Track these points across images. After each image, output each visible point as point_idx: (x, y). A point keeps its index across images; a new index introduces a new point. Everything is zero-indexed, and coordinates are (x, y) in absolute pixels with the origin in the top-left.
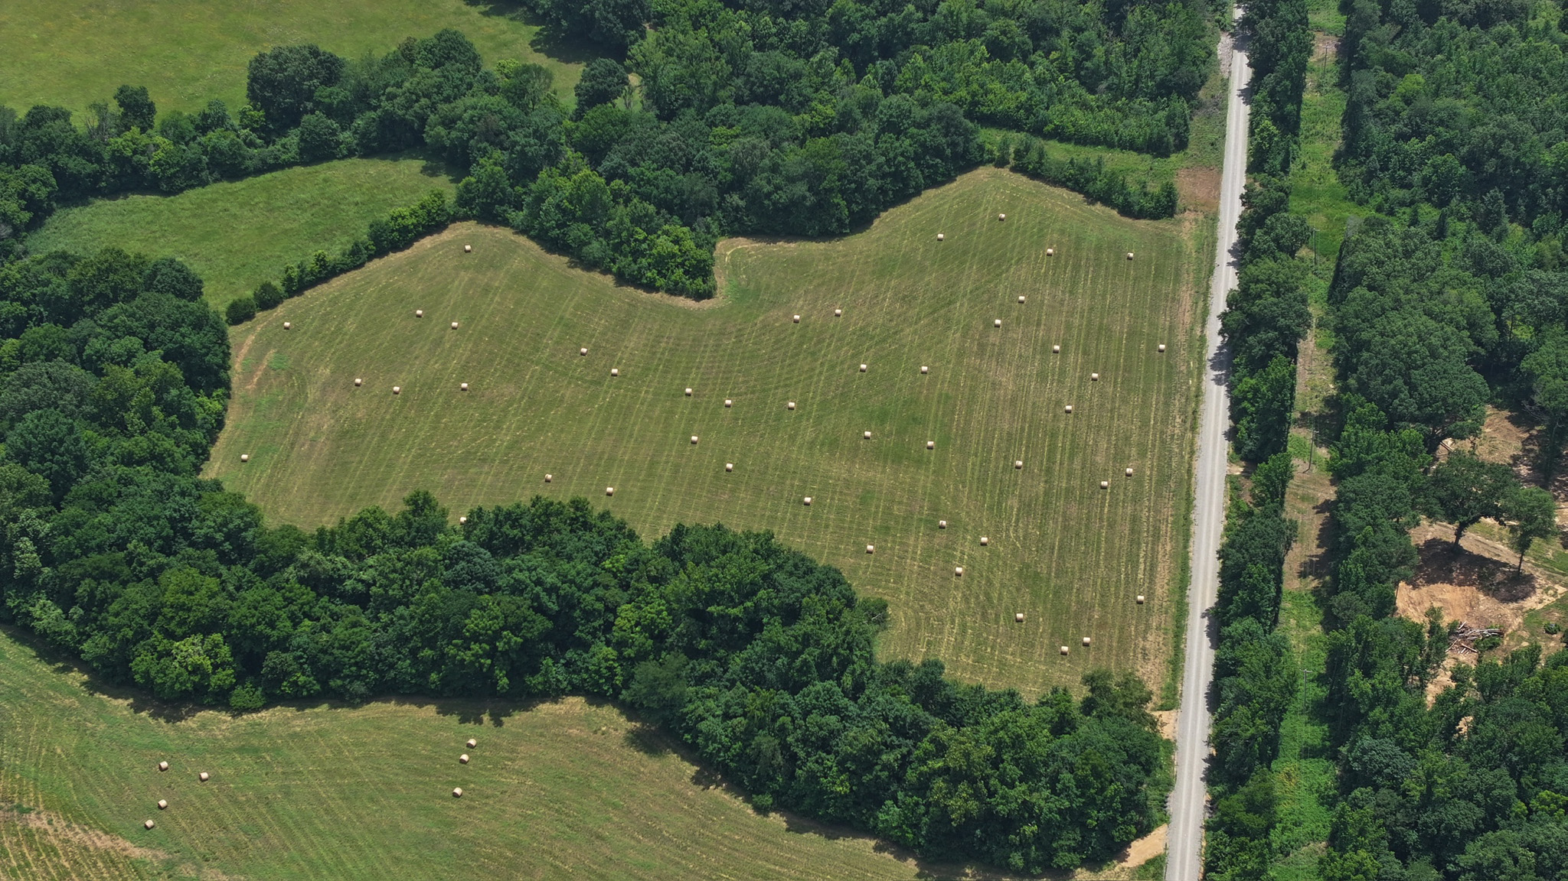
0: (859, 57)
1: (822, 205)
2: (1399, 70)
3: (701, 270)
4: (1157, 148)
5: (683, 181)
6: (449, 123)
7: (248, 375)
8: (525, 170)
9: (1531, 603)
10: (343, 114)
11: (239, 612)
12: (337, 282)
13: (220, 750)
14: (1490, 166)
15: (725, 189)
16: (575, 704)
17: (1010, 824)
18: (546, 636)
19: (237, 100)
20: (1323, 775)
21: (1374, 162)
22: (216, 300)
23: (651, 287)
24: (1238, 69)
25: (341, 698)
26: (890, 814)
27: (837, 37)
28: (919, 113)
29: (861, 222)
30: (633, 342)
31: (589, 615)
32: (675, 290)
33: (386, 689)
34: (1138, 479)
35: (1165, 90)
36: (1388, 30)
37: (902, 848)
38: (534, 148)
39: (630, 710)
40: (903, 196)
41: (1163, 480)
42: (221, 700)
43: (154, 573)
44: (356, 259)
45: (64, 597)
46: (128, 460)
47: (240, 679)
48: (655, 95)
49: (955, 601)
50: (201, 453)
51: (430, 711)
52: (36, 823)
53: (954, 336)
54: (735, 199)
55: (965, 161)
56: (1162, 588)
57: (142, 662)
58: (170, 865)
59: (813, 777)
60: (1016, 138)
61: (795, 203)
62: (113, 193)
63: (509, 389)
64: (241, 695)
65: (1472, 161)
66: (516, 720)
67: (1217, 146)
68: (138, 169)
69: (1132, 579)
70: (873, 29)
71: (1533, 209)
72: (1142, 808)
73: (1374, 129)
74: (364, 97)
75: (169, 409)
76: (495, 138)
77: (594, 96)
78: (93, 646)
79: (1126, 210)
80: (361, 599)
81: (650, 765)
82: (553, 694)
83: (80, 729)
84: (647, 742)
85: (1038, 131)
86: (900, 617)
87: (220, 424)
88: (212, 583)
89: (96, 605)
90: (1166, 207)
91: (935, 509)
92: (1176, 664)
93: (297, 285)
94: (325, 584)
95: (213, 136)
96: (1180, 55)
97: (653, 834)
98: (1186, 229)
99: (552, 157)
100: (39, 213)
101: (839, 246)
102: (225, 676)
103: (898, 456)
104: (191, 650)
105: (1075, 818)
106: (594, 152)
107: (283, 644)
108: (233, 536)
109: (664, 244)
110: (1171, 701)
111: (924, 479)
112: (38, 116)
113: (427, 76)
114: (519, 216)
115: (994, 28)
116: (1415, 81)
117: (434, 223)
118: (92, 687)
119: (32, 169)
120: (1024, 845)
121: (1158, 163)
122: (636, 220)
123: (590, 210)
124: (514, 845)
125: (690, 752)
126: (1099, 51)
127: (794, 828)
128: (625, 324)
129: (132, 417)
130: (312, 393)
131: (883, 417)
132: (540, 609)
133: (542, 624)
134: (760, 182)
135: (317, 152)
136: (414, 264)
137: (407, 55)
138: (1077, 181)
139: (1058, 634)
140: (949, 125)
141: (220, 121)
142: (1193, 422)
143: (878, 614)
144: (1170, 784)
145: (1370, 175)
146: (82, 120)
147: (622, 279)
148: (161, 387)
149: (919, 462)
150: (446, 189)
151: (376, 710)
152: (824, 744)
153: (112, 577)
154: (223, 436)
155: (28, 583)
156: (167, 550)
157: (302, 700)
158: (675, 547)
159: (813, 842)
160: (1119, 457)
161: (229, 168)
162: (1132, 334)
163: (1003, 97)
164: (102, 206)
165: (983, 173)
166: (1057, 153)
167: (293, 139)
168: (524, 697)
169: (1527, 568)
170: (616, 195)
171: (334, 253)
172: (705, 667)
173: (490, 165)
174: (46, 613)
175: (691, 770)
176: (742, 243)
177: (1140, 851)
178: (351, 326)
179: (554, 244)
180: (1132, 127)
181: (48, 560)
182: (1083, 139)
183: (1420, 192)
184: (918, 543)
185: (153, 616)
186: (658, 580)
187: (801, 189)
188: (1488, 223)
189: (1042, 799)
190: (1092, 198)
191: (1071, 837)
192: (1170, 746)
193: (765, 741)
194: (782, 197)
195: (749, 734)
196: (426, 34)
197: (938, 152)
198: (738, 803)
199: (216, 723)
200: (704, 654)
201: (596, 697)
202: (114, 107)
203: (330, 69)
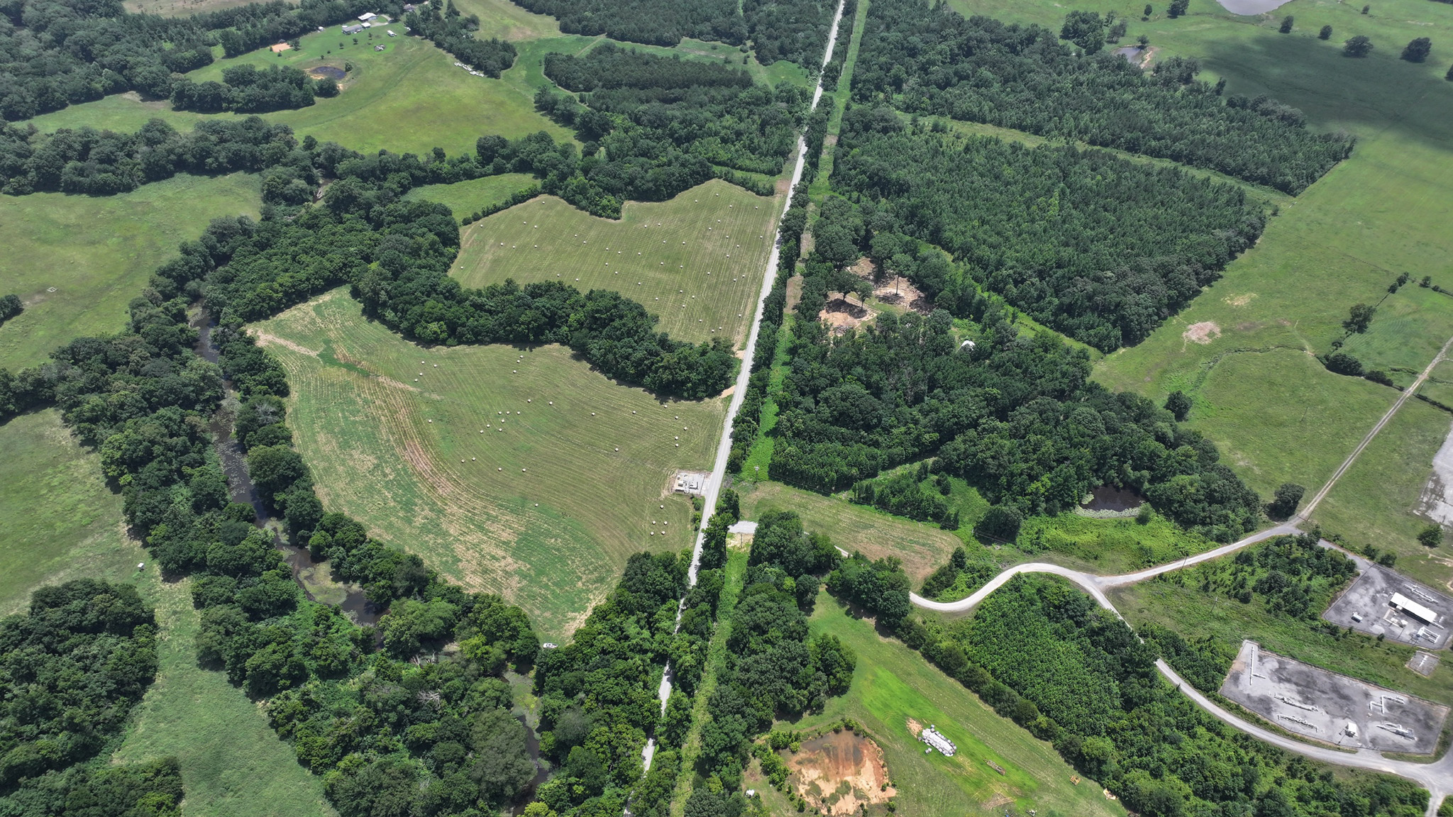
0: (678, 142)
1: (658, 190)
2: (852, 147)
3: (617, 211)
4: (771, 173)
5: (613, 182)
6: (540, 162)
7: (467, 241)
8: (563, 177)
9: (864, 319)
10: (508, 158)
11: (449, 315)
12: (500, 213)
13: (442, 358)
14: (876, 179)
15: (627, 184)
16: (556, 345)
17: (683, 383)
18: (545, 324)
19: (473, 153)
20: (787, 371)
21: (840, 178)
22: (458, 217)
23: (600, 216)
24: (803, 149)
25: (481, 343)
26: (647, 380)
27: (671, 136)
28: (693, 161)
29: (671, 196)
30: (593, 233)
31: (561, 317)
32: (608, 217)
33: (496, 340)
34: (746, 279)
35: (777, 153)
36: (853, 134)
37: (651, 392)
38: (566, 170)
39: (572, 347)
40: (686, 188)
41: (754, 278)
42: (443, 343)
43: (423, 303)
44: (507, 205)
45: (395, 310)
46: (420, 267)
47: (449, 336)
48: (609, 153)
49: (681, 315)
50: (447, 267)
51: (510, 347)
52: (381, 380)
53: (695, 233)
54: (630, 188)
55: (708, 176)
56: (748, 312)
57: (418, 330)
58: (421, 393)
59: (623, 368)
60: (725, 169)
61: (649, 189)
62: (431, 183)
63: (550, 248)
64: (450, 341)
65: (870, 178)
66: (537, 350)
67: (791, 173)
68: (439, 175)
69: (738, 310)
70: (683, 133)
71: (889, 193)
72: (727, 380)
73: (842, 167)
74: (514, 153)
75: (436, 251)
76: (554, 166)
77: (588, 153)
78: (404, 325)
79: (758, 193)
80: (490, 312)
81: (577, 364)
82: (550, 342)
83: (398, 351)
84: (577, 358)
85: (734, 167)
86: (663, 320)
87: (455, 257)
88: (440, 305)
89: (404, 311)
90: (771, 192)
91: (680, 287)
92: (748, 336)
93: (487, 213)
94: (479, 307)
95: (464, 165)
96: (781, 142)
97: (573, 385)
98: (776, 200)
99: (572, 174)
100: (405, 189)
101: (663, 204)
102: (444, 335)
103: (671, 270)
104: (434, 326)
105: (704, 382)
106: (586, 171)
107: (463, 325)
108: (449, 291)
109: (605, 202)
110: (743, 348)
111: (678, 278)
112: (406, 157)
113: (534, 146)
114: (560, 193)
115: (723, 133)
116: (856, 151)
117: (533, 194)
118: (404, 338)
119: (403, 174)
120: (688, 390)
121: (772, 178)
122: (597, 194)
123: (582, 190)
124: (530, 388)
125: (589, 360)
126: (756, 141)
127: (619, 384)
128: (591, 228)
129: (422, 254)
130: (487, 248)
131: (668, 258)
132: (544, 315)
133: (544, 320)
134: (637, 182)
135: (499, 171)
136: (526, 208)
137: (529, 139)
138: (743, 183)
139: (712, 326)
140: (702, 164)
141: (468, 160)
142: (767, 261)
143: (656, 319)
144: (738, 373)
145: (839, 182)
146: (422, 159)
147: (592, 213)
148: (432, 244)
149: (677, 272)
150: (539, 183)
151: (493, 346)
152: (627, 358)
153: (410, 303)
154: (456, 261)
155: (384, 305)
156: (428, 296)
157: (469, 343)
158: (590, 297)
159: (624, 388)
160: (742, 271)
161: (470, 175)
162: (753, 232)
163: (723, 155)
164: (427, 187)
165: (713, 181)
166: (738, 174)
167: (491, 167)
168: (541, 343)
169: (865, 307)
170: (591, 186)
171: (499, 203)
172: (594, 333)
173: (552, 175)
174: (390, 315)
175: (589, 366)
176: (632, 202)
177: (725, 393)
178: (502, 227)
179: (571, 202)
180: (764, 166)
181: (391, 298)
182: (748, 170)
183: (852, 188)
184: (672, 297)
185: (421, 315)
186: (583, 306)
187: (651, 185)
188: (874, 198)
189: (693, 376)
190: (748, 189)
191: (703, 388)
192: (741, 361)
193: (610, 356)
194: (645, 187)
195: (605, 354)
196: (535, 132)
197: (698, 173)
198: (602, 376)
199: (443, 350)
200: (595, 330)
201: (563, 343)
202: (432, 154)
203: (503, 143)
